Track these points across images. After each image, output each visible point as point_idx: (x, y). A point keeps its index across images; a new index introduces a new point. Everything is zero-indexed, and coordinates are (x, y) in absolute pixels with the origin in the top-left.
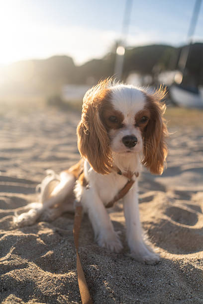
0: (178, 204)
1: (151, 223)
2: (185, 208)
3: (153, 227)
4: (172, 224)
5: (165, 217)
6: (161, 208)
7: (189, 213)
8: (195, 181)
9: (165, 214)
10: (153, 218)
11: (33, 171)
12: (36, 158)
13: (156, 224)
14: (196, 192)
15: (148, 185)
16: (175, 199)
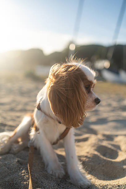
0: (105, 143)
1: (86, 157)
2: (110, 146)
3: (87, 160)
4: (101, 158)
5: (96, 153)
6: (93, 146)
7: (112, 150)
8: (116, 128)
9: (96, 150)
10: (88, 153)
11: (9, 118)
12: (12, 110)
13: (89, 158)
14: (117, 136)
15: (85, 130)
16: (103, 140)
